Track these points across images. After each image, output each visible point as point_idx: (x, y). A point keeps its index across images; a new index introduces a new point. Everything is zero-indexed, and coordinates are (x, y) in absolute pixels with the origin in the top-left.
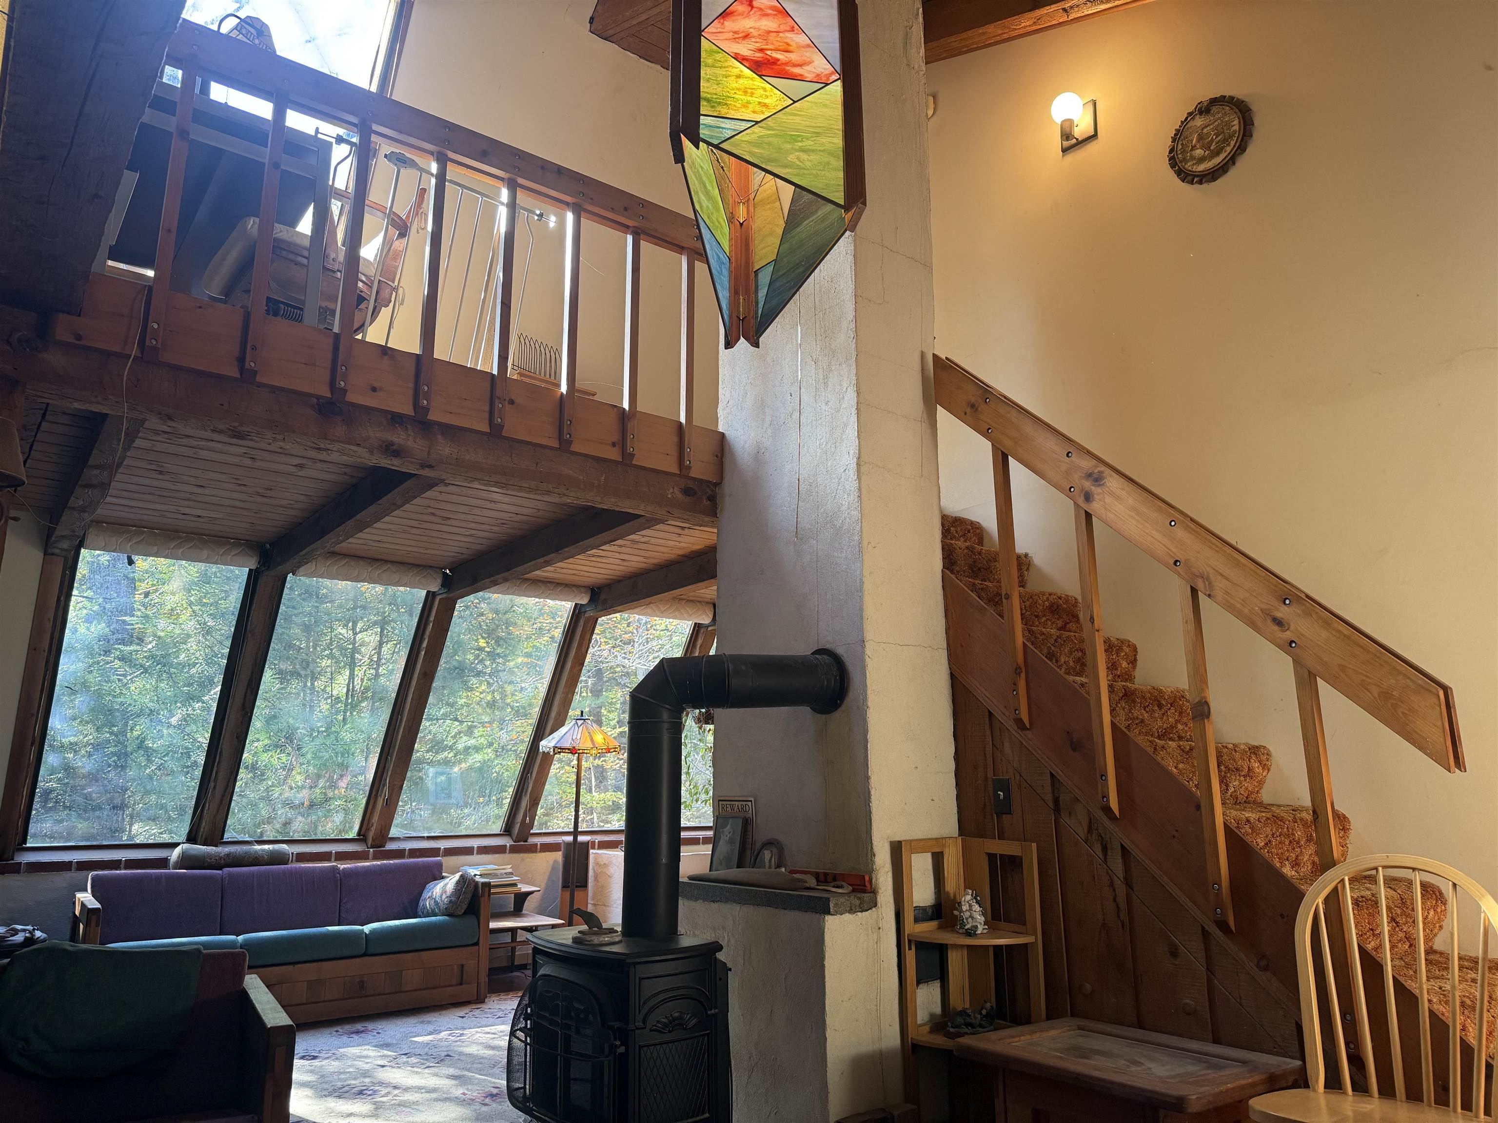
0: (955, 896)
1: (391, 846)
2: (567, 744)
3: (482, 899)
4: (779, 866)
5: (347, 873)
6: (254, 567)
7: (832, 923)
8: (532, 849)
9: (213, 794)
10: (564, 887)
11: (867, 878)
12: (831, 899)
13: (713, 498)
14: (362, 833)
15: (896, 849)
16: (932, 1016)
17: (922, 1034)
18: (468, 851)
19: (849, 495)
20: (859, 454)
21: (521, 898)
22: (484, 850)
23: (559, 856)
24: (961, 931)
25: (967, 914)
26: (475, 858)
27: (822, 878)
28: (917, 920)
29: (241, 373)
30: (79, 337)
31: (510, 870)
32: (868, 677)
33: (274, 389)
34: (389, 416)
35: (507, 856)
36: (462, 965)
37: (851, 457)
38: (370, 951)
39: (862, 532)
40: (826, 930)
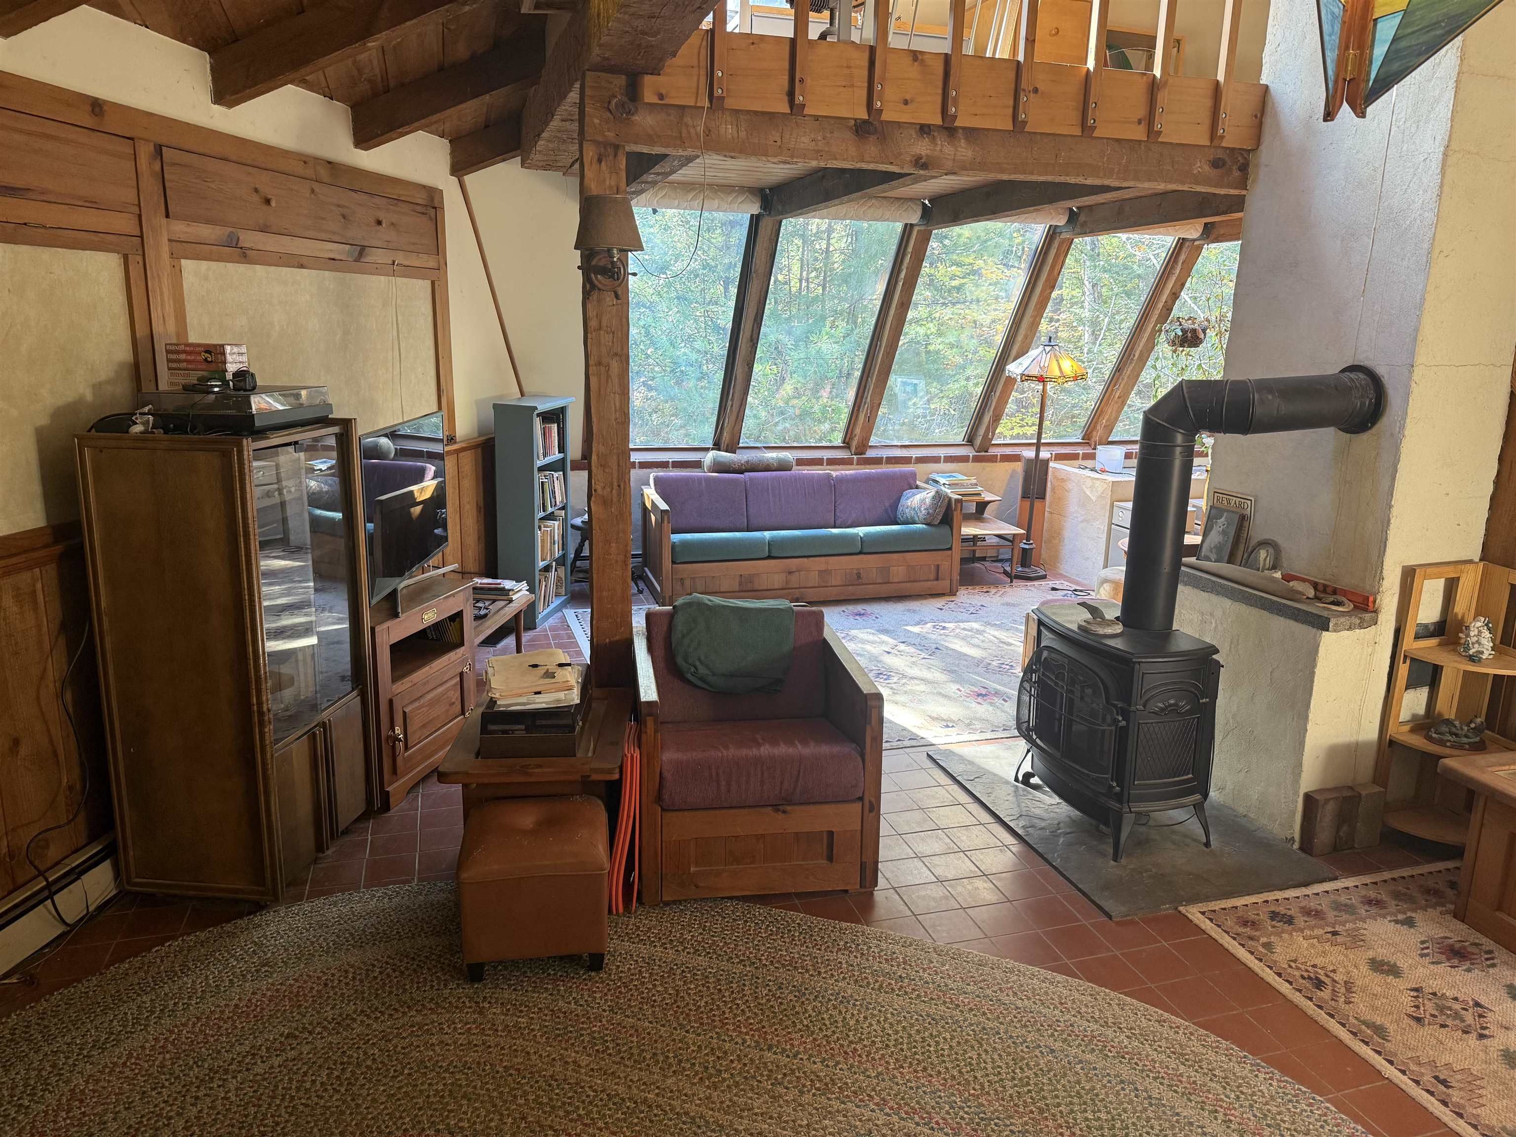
0: (1463, 617)
1: (870, 454)
2: (1035, 371)
3: (955, 513)
4: (1274, 567)
5: (841, 480)
6: (756, 213)
7: (1327, 638)
8: (993, 459)
9: (731, 411)
10: (1023, 497)
11: (1371, 599)
12: (1332, 620)
13: (1244, 168)
14: (847, 440)
15: (1409, 575)
16: (1415, 717)
17: (1400, 732)
18: (936, 460)
19: (1425, 191)
20: (1449, 141)
21: (982, 506)
22: (950, 459)
23: (1019, 467)
24: (1464, 654)
25: (1475, 639)
26: (942, 466)
27: (1320, 588)
28: (1417, 637)
29: (791, 109)
30: (661, 97)
31: (975, 481)
32: (1410, 404)
33: (817, 118)
34: (918, 127)
35: (970, 465)
36: (938, 566)
37: (1437, 144)
38: (865, 550)
39: (1434, 240)
40: (1321, 644)
